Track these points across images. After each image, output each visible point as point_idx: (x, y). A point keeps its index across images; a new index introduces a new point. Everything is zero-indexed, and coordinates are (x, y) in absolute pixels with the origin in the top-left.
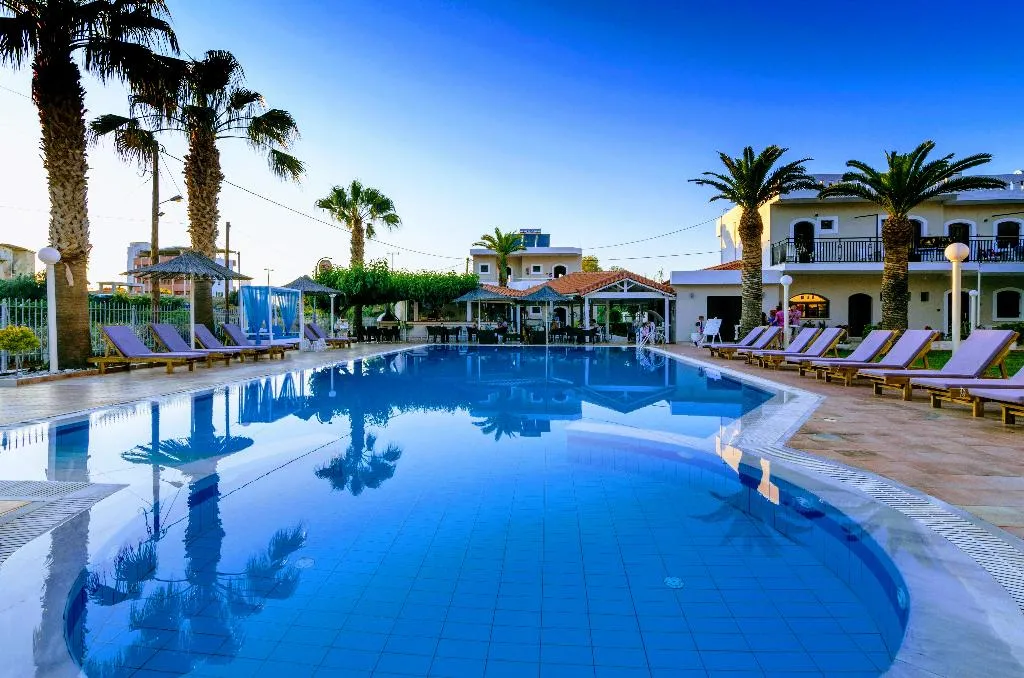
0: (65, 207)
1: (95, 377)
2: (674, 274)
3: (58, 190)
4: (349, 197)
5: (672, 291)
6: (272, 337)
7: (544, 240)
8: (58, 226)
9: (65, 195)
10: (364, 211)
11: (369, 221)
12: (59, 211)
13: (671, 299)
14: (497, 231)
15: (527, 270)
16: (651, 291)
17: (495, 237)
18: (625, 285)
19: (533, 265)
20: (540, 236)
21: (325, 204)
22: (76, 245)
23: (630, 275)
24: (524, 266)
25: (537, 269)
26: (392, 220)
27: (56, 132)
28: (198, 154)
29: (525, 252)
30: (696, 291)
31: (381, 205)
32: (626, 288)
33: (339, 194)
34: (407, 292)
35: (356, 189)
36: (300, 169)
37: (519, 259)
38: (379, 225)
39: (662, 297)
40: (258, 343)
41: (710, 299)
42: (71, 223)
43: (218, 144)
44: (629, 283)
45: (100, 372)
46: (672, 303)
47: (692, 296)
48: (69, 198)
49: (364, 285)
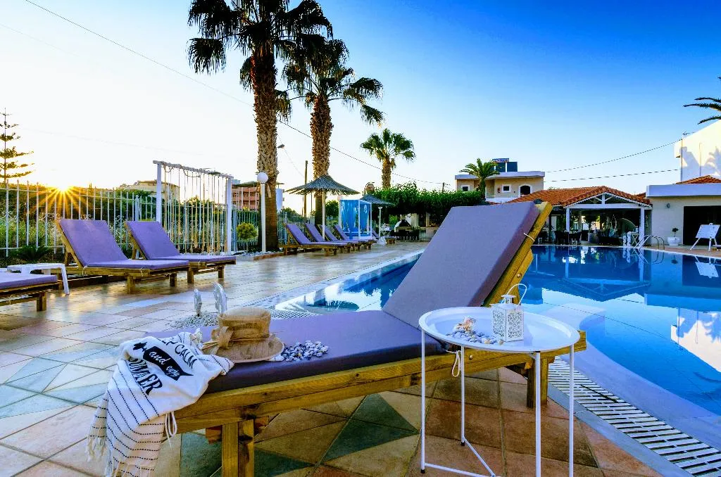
0: (267, 147)
1: (281, 257)
2: (651, 188)
3: (264, 137)
4: (382, 140)
5: (648, 202)
6: (360, 235)
7: (513, 166)
8: (263, 159)
9: (267, 139)
10: (390, 149)
11: (393, 157)
12: (264, 150)
13: (646, 208)
14: (479, 162)
15: (499, 189)
16: (628, 202)
17: (477, 165)
18: (603, 198)
19: (504, 185)
20: (508, 163)
21: (367, 146)
22: (272, 172)
23: (607, 190)
24: (496, 187)
25: (506, 188)
26: (409, 155)
27: (264, 98)
28: (320, 112)
29: (498, 176)
30: (671, 202)
31: (403, 145)
32: (603, 200)
33: (376, 138)
34: (430, 205)
35: (386, 135)
36: (380, 117)
37: (492, 182)
38: (399, 159)
39: (637, 207)
40: (351, 238)
41: (686, 208)
42: (270, 157)
43: (330, 104)
44: (607, 197)
45: (285, 254)
46: (648, 213)
47: (668, 206)
48: (269, 141)
49: (401, 200)
